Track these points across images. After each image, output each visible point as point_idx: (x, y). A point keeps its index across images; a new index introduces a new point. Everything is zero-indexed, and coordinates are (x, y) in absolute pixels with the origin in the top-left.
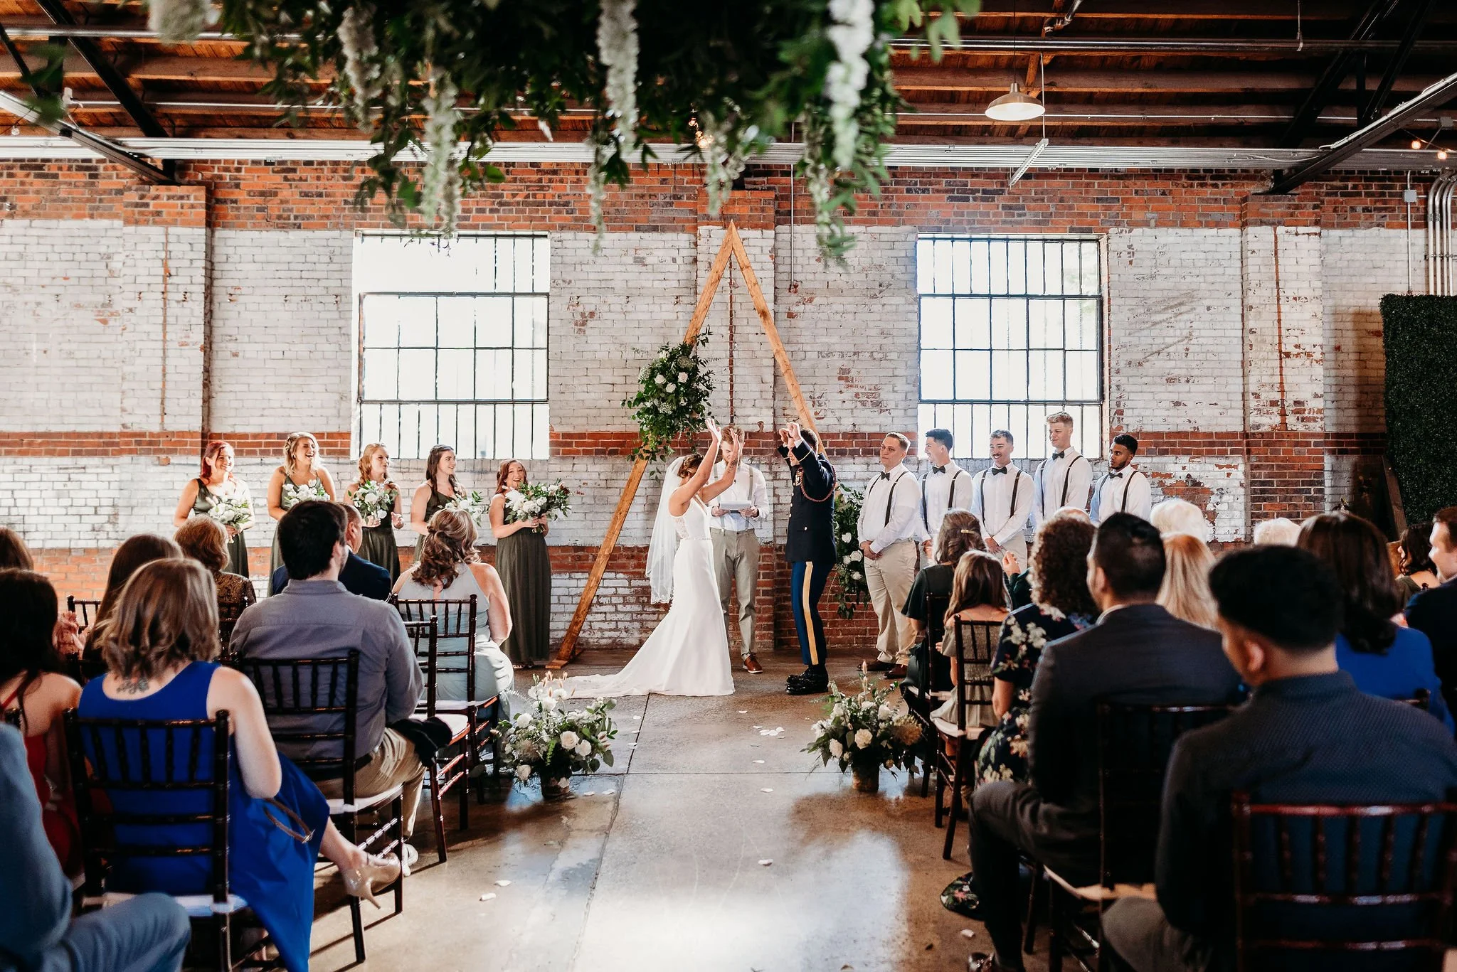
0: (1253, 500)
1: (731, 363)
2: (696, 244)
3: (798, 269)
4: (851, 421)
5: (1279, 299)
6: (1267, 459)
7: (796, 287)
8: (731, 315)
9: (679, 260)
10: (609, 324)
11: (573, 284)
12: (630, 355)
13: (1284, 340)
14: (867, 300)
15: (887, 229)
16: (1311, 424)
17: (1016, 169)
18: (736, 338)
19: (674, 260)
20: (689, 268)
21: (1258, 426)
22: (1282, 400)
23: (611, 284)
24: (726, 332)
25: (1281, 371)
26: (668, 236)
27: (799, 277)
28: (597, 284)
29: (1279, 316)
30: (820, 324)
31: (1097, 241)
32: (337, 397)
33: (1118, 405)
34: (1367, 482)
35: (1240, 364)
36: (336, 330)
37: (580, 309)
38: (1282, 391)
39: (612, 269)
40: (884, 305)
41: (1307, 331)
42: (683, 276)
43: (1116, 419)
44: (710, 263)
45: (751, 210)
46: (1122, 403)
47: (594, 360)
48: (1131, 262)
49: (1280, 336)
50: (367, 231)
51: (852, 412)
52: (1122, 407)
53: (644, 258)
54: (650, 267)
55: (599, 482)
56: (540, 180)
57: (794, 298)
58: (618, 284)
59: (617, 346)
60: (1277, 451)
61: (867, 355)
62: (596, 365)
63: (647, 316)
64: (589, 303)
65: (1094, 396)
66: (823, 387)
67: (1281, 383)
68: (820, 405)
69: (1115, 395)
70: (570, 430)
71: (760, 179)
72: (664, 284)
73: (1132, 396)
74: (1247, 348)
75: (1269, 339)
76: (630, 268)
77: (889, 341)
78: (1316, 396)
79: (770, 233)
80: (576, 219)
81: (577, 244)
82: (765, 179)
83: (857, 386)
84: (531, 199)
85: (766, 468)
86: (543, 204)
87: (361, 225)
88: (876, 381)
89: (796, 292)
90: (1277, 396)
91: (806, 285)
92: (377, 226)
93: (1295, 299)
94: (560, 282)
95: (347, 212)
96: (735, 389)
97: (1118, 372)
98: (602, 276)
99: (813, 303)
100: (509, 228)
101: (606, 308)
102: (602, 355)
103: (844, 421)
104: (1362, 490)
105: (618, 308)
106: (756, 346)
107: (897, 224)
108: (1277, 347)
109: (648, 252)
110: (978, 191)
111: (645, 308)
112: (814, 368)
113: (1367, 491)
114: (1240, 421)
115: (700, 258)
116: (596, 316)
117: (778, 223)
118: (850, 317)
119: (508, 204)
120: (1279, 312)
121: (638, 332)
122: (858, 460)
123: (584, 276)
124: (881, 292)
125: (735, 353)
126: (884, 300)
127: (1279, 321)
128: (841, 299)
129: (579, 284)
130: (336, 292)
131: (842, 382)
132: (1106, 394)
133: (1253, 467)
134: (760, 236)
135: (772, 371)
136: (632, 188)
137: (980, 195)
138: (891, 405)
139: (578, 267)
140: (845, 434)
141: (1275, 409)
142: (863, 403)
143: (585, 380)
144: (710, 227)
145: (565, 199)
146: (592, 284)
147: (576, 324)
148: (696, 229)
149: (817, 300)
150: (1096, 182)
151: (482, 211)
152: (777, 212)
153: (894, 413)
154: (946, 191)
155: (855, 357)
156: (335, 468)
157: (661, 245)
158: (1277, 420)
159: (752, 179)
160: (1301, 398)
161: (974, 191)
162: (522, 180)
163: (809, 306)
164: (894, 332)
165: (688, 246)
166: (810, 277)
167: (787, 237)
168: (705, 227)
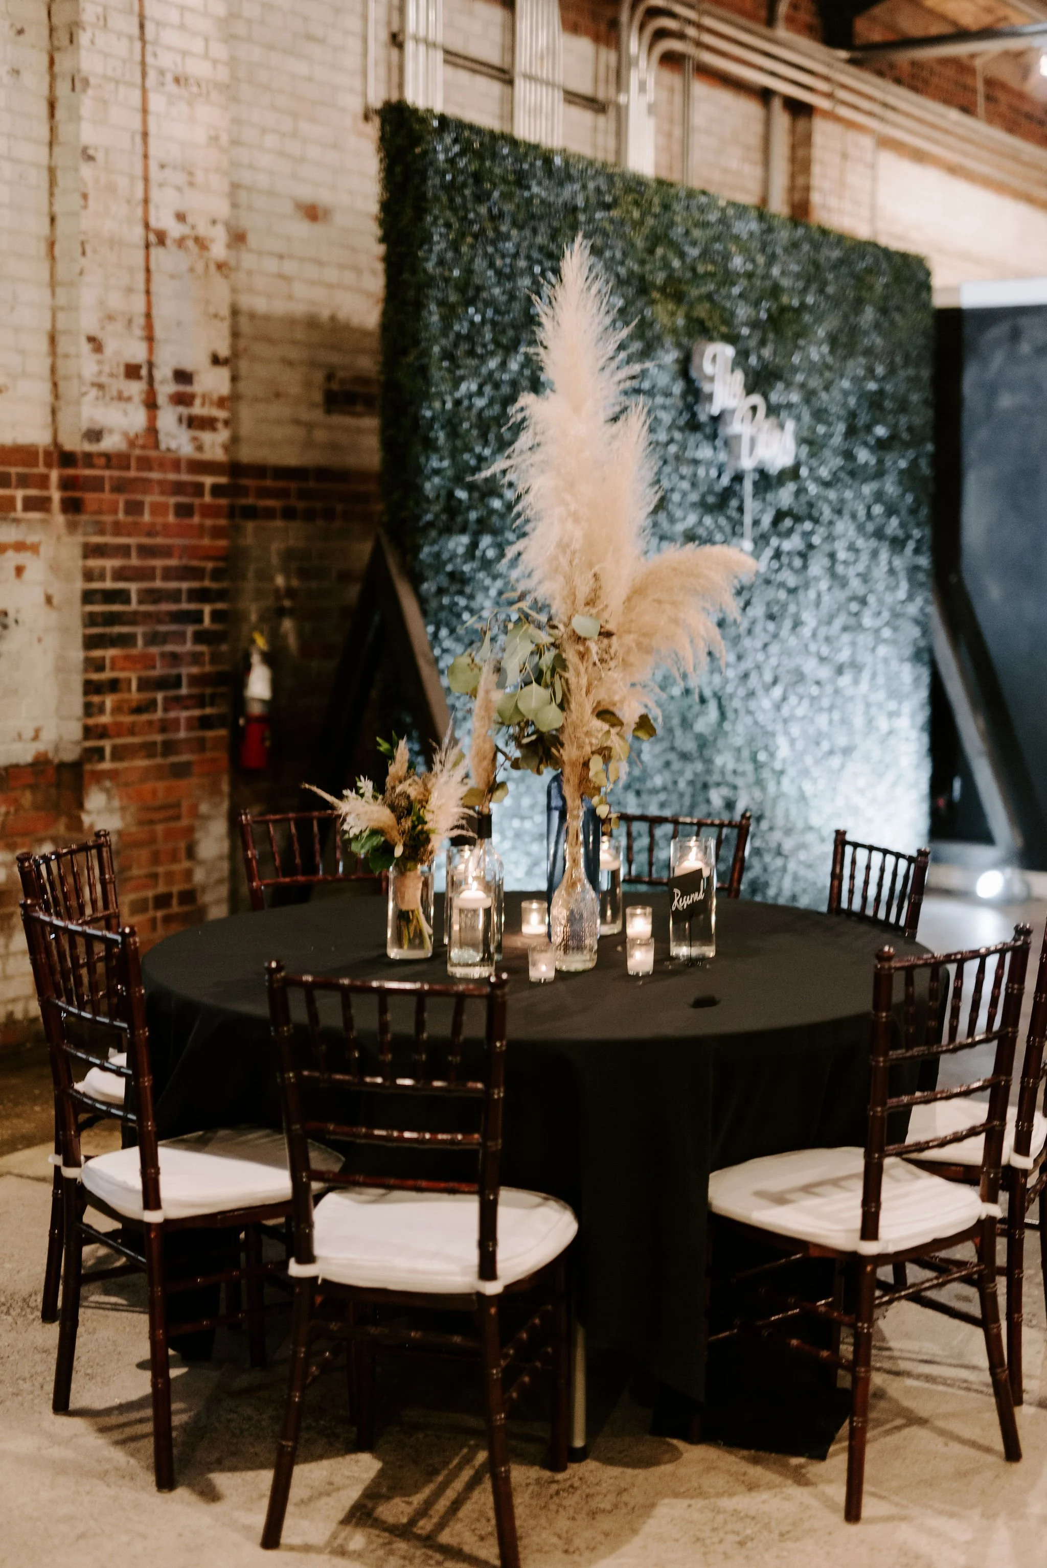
0: (90, 643)
5: (144, 75)
6: (118, 528)
13: (156, 195)
16: (207, 437)
21: (95, 435)
22: (151, 365)
25: (148, 281)
29: (145, 122)
34: (290, 592)
35: (43, 248)
38: (150, 339)
41: (200, 177)
49: (146, 179)
60: (134, 508)
67: (148, 316)
74: (65, 203)
75: (122, 182)
78: (216, 360)
90: (137, 352)
93: (177, 80)
104: (281, 612)
108: (139, 211)
113: (291, 613)
114: (42, 416)
120: (145, 111)
127: (145, 135)
133: (91, 551)
141: (136, 388)
158: (137, 419)
160: (188, 366)
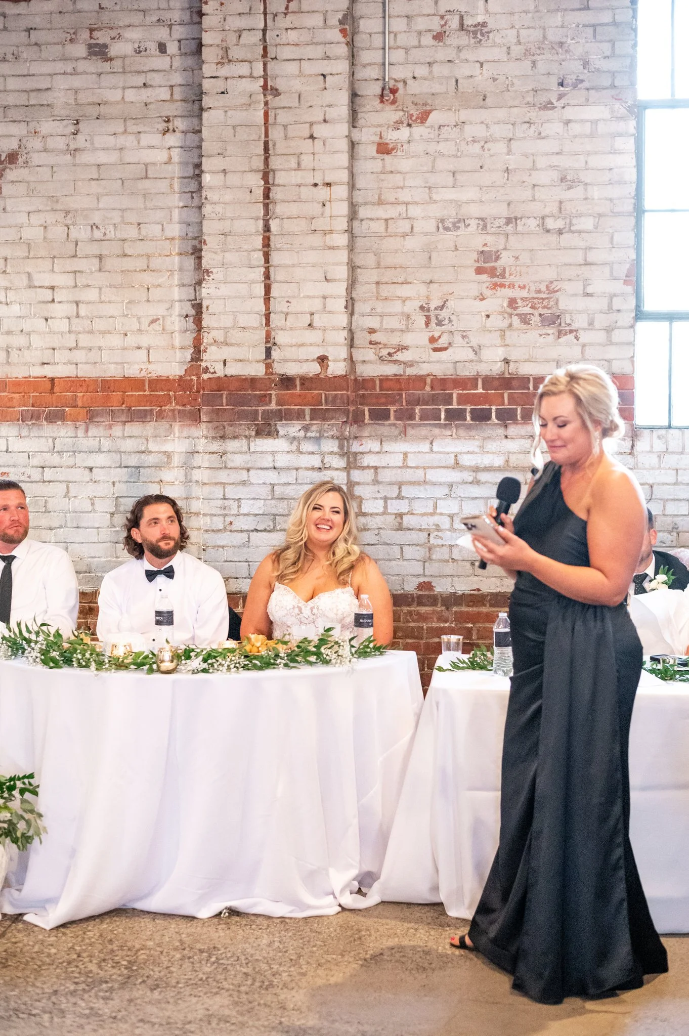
1: (267, 243)
3: (397, 56)
4: (500, 353)
7: (394, 91)
8: (266, 149)
9: (172, 48)
10: (45, 173)
12: (81, 232)
14: (533, 114)
18: (276, 193)
19: (162, 48)
20: (190, 61)
23: (45, 98)
24: (256, 181)
27: (397, 73)
28: (22, 99)
30: (441, 164)
39: (47, 68)
40: (567, 122)
42: (177, 78)
44: (226, 50)
47: (20, 242)
51: (503, 337)
53: (105, 46)
54: (117, 63)
55: (29, 471)
57: (391, 115)
58: (59, 98)
59: (60, 216)
61: (533, 223)
62: (21, 252)
63: (113, 157)
66: (447, 288)
68: (439, 323)
72: (145, 94)
76: (82, 66)
77: (577, 192)
83: (512, 286)
85: (331, 446)
88: (549, 274)
89: (394, 102)
91: (414, 87)
96: (274, 292)
98: (30, 84)
99: (426, 125)
101: (36, 143)
102: (32, 233)
103: (486, 354)
105: (60, 143)
106: (316, 209)
109: (113, 33)
111: (109, 141)
112: (429, 252)
115: (207, 38)
116: (20, 160)
118: (501, 147)
121: (95, 187)
122: (513, 430)
124: (560, 97)
125: (274, 225)
126: (569, 113)
128: (484, 114)
131: (484, 277)
135: (343, 256)
138: (580, 322)
140: (488, 381)
142: (525, 319)
149: (434, 118)
153: (585, 337)
155: (510, 228)
157: (136, 19)
163: (416, 130)
164: (586, 177)
165: (187, 17)
166: (421, 71)
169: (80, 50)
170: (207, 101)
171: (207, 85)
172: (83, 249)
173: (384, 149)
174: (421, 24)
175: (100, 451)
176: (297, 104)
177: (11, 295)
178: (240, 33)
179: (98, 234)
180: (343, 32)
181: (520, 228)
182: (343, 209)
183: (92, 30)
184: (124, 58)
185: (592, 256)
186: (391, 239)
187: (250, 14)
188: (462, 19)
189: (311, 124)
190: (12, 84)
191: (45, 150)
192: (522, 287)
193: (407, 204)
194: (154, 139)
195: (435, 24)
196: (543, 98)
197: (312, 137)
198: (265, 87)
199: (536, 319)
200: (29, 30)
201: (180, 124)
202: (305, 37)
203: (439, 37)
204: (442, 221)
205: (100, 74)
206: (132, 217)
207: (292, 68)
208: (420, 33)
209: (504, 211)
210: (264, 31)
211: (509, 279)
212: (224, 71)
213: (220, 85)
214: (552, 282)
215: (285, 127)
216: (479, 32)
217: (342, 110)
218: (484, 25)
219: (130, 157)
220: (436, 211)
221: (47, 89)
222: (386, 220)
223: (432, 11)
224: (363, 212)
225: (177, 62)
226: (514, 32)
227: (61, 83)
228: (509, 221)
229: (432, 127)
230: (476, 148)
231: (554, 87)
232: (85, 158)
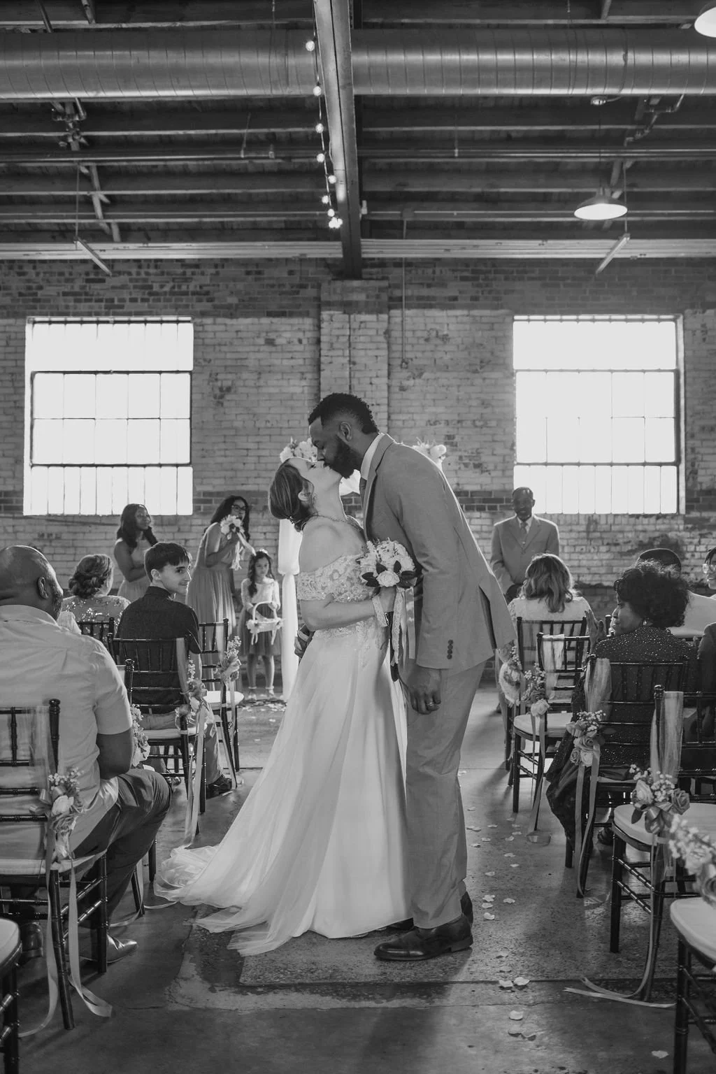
2: (319, 328)
3: (409, 348)
7: (407, 363)
9: (305, 341)
10: (244, 397)
11: (212, 362)
12: (261, 424)
14: (469, 375)
15: (487, 312)
17: (602, 260)
19: (300, 341)
20: (313, 348)
23: (245, 363)
26: (295, 321)
27: (409, 355)
28: (234, 363)
30: (428, 396)
31: (674, 320)
32: (11, 461)
33: (693, 465)
36: (12, 404)
37: (219, 384)
39: (247, 349)
42: (308, 355)
43: (691, 479)
44: (332, 344)
45: (368, 297)
46: (697, 464)
47: (232, 428)
48: (704, 340)
50: (38, 319)
51: (456, 473)
52: (696, 467)
53: (274, 340)
54: (279, 348)
56: (184, 273)
57: (405, 374)
58: (251, 363)
59: (251, 417)
61: (469, 423)
62: (233, 432)
63: (277, 390)
64: (226, 379)
65: (672, 459)
69: (691, 456)
70: (209, 489)
71: (374, 270)
72: (292, 362)
73: (705, 458)
76: (262, 348)
77: (488, 410)
79: (385, 317)
80: (215, 307)
81: (216, 328)
82: (380, 270)
83: (460, 450)
84: (176, 290)
86: (186, 293)
87: (33, 314)
88: (477, 446)
89: (407, 368)
91: (416, 362)
92: (46, 315)
94: (201, 361)
95: (21, 303)
97: (693, 436)
98: (237, 356)
99: (422, 378)
100: (157, 314)
101: (240, 383)
102: (238, 424)
105: (251, 383)
107: (497, 308)
109: (277, 334)
110: (568, 278)
111: (275, 383)
112: (423, 435)
115: (323, 339)
116: (233, 390)
117: (390, 308)
119: (157, 294)
121: (268, 404)
123: (222, 356)
124: (481, 367)
126: (485, 375)
128: (447, 374)
129: (218, 362)
130: (12, 370)
131: (448, 446)
132: (683, 456)
134: (375, 320)
136: (264, 279)
137: (569, 281)
138: (491, 467)
139: (217, 348)
142: (466, 465)
143: (223, 446)
144: (332, 312)
145: (205, 289)
146: (229, 363)
147: (215, 397)
148: (319, 314)
149: (426, 375)
150: (673, 270)
151: (133, 300)
152: (391, 299)
153: (493, 474)
154: (539, 279)
155: (459, 425)
156: (11, 522)
157: (288, 328)
159: (368, 270)
161: (563, 279)
162: (168, 274)
163: (417, 381)
164: (493, 403)
165: (312, 328)
166: (419, 355)
167: (398, 320)
168: (328, 312)
169: (262, 341)
170: (322, 367)
171: (323, 359)
172: (262, 432)
173: (402, 389)
174: (419, 334)
175: (269, 525)
176: (363, 369)
177: (228, 453)
178: (338, 337)
179: (269, 425)
180: (385, 337)
181: (464, 425)
182: (385, 416)
183: (267, 332)
184: (282, 345)
185: (496, 438)
186: (406, 430)
187: (343, 328)
188: (437, 332)
189: (371, 378)
190: (229, 356)
191: (245, 386)
192: (465, 451)
193: (413, 413)
194: (297, 382)
195: (425, 334)
196: (474, 368)
197: (371, 384)
198: (350, 361)
199: (472, 465)
200: (237, 332)
201: (309, 376)
202: (368, 339)
203: (427, 340)
204: (429, 421)
205: (271, 352)
206: (285, 417)
207: (362, 353)
208: (418, 338)
209: (457, 418)
210: (350, 336)
211: (459, 447)
212: (331, 353)
213: (329, 359)
214: (478, 449)
215: (359, 379)
216: (445, 339)
217: (386, 372)
218: (447, 335)
219: (284, 390)
220: (426, 417)
221: (246, 359)
222: (404, 421)
223: (423, 328)
224: (393, 417)
225: (308, 348)
226: (460, 339)
227: (252, 356)
228: (459, 422)
229: (424, 379)
230: (444, 390)
231: (479, 363)
232: (264, 390)
